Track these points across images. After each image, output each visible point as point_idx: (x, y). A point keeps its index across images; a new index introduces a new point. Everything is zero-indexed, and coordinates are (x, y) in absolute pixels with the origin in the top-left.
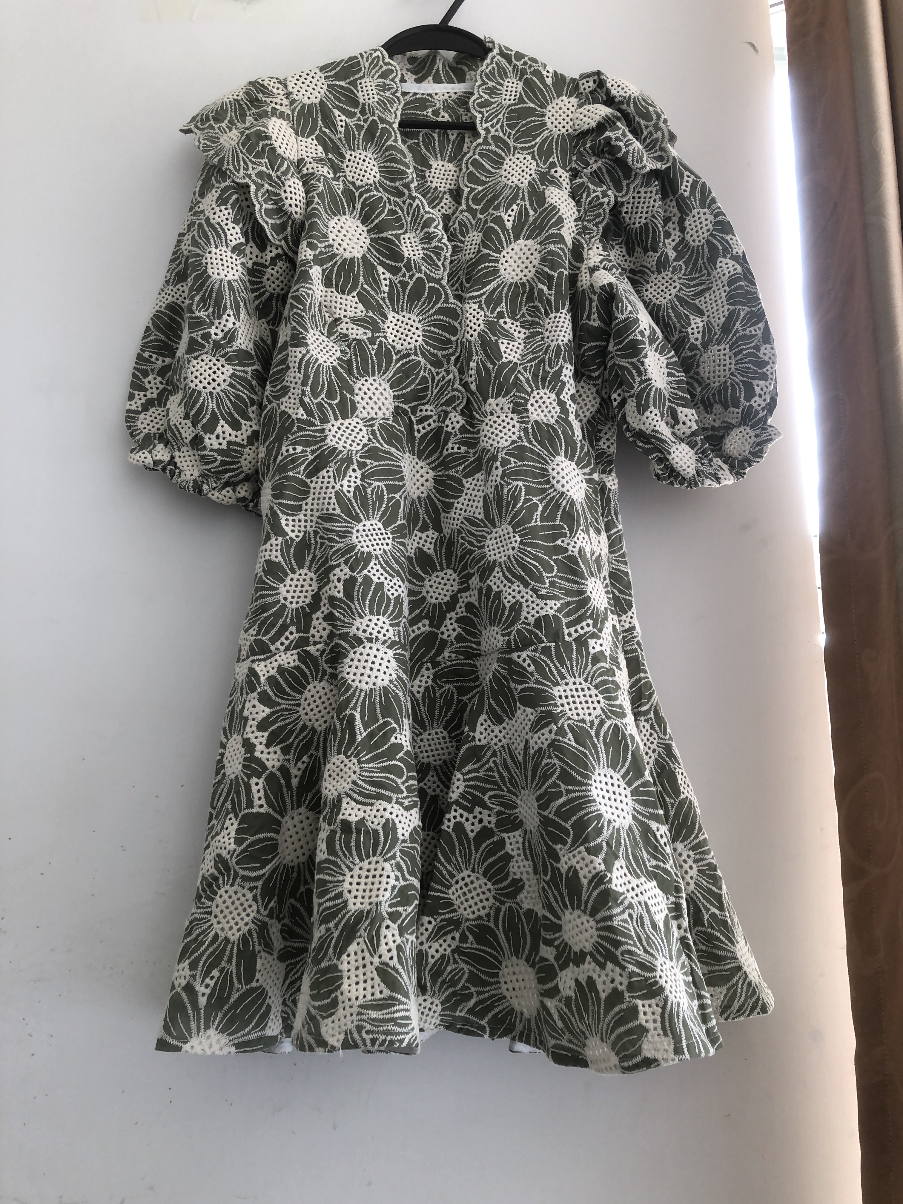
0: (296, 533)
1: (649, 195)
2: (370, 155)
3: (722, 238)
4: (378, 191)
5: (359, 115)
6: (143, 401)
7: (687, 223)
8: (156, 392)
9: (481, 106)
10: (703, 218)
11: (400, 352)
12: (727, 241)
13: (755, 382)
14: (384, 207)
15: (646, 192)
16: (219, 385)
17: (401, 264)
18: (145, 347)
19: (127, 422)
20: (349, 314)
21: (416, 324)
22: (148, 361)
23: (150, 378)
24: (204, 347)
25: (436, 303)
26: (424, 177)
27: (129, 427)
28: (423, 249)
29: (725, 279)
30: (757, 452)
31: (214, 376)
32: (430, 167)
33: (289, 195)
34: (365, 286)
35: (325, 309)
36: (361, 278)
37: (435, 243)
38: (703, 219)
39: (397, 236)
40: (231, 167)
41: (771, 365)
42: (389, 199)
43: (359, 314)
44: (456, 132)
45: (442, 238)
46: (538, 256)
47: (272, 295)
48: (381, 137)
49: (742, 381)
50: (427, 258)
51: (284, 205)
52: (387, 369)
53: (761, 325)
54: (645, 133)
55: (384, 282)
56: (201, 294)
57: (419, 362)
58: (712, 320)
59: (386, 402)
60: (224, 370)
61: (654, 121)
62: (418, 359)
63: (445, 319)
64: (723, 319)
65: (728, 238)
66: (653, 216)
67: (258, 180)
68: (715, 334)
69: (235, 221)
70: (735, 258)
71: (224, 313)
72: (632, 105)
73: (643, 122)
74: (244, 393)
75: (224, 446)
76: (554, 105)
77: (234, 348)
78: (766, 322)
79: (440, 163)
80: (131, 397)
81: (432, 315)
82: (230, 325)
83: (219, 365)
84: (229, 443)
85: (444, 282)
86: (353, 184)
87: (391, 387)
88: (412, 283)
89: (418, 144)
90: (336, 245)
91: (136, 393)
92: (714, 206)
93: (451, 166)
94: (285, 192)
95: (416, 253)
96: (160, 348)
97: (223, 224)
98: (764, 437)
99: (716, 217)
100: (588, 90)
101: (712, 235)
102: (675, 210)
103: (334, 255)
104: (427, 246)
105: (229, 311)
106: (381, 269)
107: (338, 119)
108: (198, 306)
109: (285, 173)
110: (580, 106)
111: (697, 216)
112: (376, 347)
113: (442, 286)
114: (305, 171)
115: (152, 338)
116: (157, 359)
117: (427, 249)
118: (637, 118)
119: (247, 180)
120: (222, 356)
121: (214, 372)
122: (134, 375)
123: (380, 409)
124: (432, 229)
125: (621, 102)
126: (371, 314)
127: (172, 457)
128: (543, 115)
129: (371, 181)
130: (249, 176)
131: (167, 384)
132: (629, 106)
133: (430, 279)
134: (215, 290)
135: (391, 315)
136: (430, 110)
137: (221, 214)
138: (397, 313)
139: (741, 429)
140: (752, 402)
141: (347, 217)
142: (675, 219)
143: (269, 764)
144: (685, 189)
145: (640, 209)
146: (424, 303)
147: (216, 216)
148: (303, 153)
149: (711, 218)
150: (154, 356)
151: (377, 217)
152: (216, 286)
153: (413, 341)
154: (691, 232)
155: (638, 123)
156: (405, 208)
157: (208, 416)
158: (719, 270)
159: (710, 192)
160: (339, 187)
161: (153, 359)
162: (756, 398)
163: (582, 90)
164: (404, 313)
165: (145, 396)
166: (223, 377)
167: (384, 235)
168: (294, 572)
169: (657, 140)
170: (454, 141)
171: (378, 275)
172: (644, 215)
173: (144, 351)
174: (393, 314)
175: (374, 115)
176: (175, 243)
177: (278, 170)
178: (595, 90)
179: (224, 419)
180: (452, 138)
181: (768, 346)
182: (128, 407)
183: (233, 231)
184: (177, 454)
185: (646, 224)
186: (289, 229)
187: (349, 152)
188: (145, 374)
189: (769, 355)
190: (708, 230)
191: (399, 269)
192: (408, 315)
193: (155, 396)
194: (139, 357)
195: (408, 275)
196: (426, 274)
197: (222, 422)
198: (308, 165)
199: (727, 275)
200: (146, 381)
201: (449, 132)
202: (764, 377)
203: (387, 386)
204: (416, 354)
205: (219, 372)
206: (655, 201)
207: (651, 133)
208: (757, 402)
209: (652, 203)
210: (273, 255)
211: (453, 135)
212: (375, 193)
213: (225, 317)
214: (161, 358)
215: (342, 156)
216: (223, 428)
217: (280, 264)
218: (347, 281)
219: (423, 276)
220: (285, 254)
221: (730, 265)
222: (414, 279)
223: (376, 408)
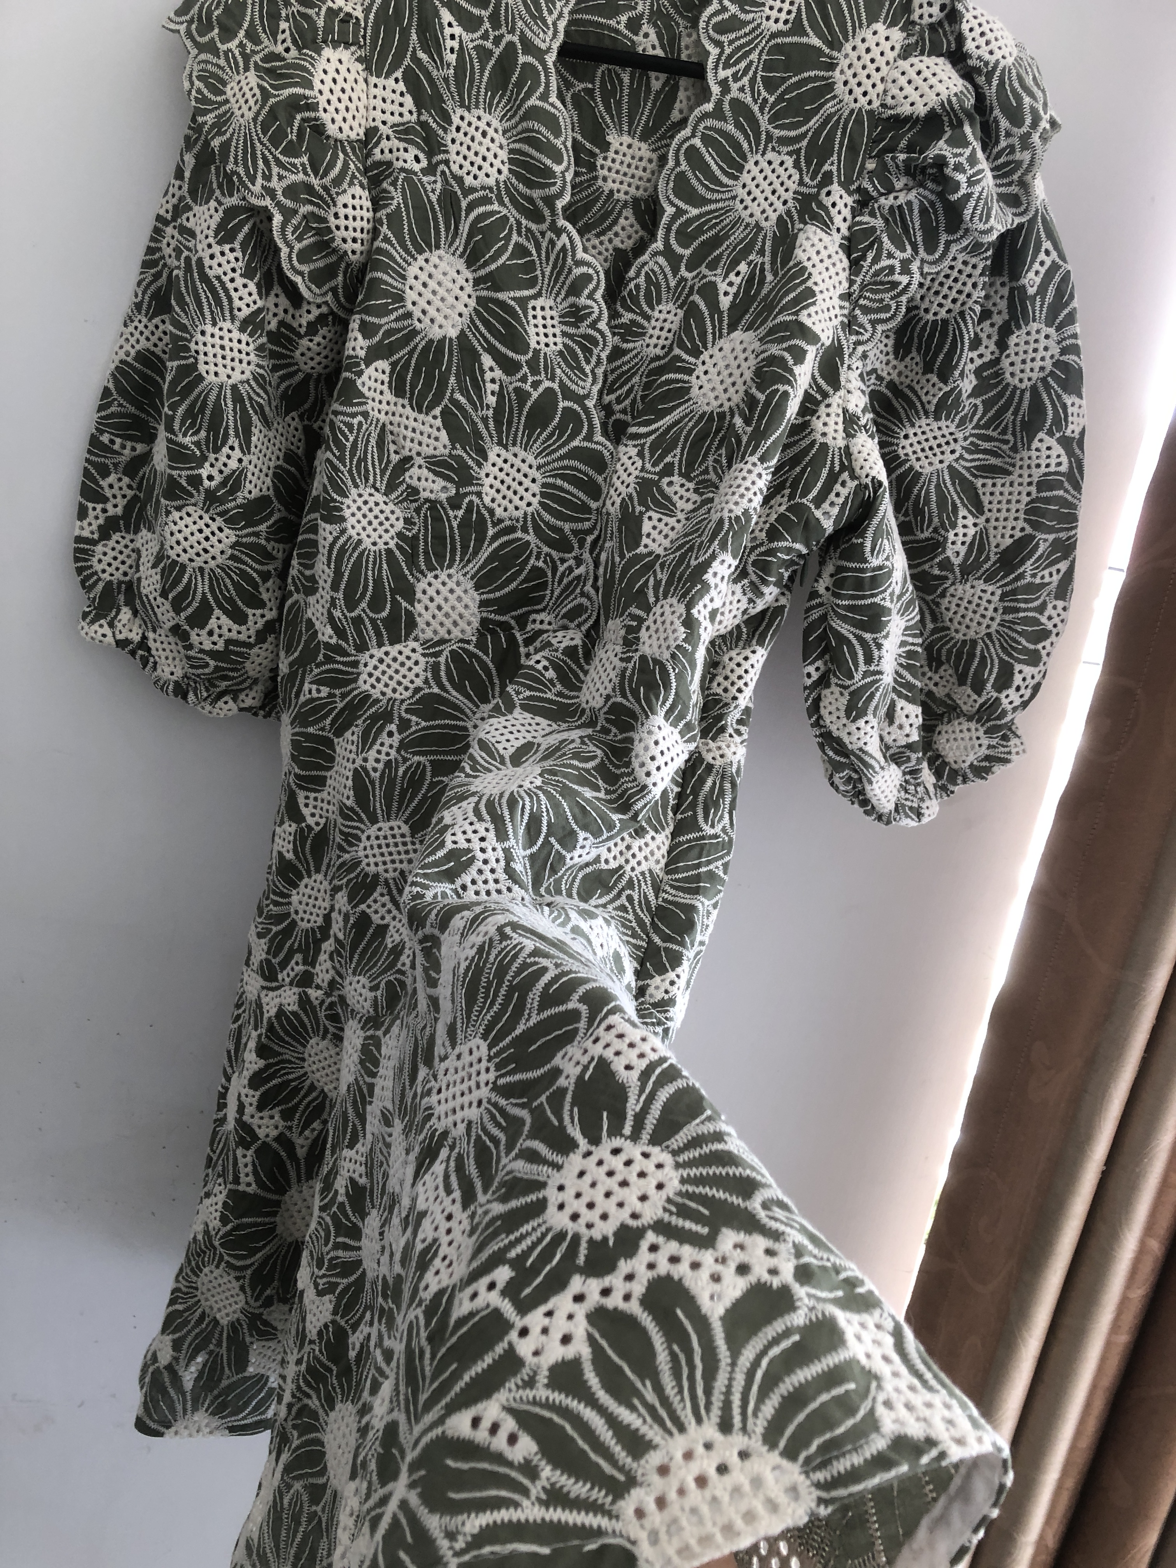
0: (317, 818)
1: (969, 269)
2: (495, 123)
3: (1059, 397)
4: (501, 203)
5: (487, 25)
6: (101, 521)
7: (1013, 340)
8: (121, 502)
9: (721, 29)
10: (1043, 343)
11: (501, 521)
12: (1065, 407)
13: (1018, 667)
14: (508, 238)
15: (965, 263)
16: (213, 558)
17: (523, 359)
18: (102, 425)
19: (77, 560)
20: (426, 451)
21: (533, 473)
22: (107, 449)
23: (112, 478)
24: (192, 496)
25: (572, 438)
26: (592, 167)
27: (79, 571)
28: (564, 334)
29: (1037, 474)
30: (981, 771)
31: (206, 545)
32: (605, 146)
33: (342, 222)
34: (458, 396)
35: (390, 438)
36: (452, 380)
37: (583, 329)
38: (1041, 346)
39: (523, 302)
40: (241, 170)
41: (1053, 638)
42: (519, 223)
43: (441, 451)
44: (663, 77)
45: (599, 319)
46: (752, 362)
47: (308, 376)
48: (519, 85)
49: (1001, 660)
50: (568, 354)
51: (333, 239)
52: (476, 553)
53: (1063, 566)
54: (1003, 144)
55: (490, 387)
56: (187, 402)
57: (528, 543)
58: (992, 532)
59: (466, 613)
60: (222, 535)
61: (1024, 129)
62: (528, 538)
63: (582, 467)
64: (1008, 541)
65: (1068, 400)
66: (962, 314)
67: (288, 203)
68: (988, 558)
69: (248, 274)
70: (1066, 442)
71: (224, 444)
72: (995, 82)
73: (1004, 124)
74: (252, 568)
75: (220, 647)
76: (858, 41)
77: (240, 501)
78: (1073, 562)
79: (626, 139)
80: (82, 513)
81: (561, 458)
82: (233, 464)
83: (214, 526)
84: (228, 642)
85: (590, 403)
86: (460, 180)
87: (477, 587)
88: (535, 395)
89: (590, 92)
90: (417, 313)
91: (90, 505)
92: (1069, 330)
93: (644, 150)
94: (336, 216)
95: (551, 340)
96: (128, 427)
97: (226, 279)
98: (1000, 752)
99: (1064, 351)
100: (926, 20)
101: (1044, 380)
102: (1003, 305)
103: (414, 333)
104: (572, 331)
105: (232, 440)
106: (487, 361)
107: (448, 31)
108: (182, 423)
109: (337, 182)
110: (906, 53)
111: (1034, 336)
112: (460, 513)
113: (586, 410)
114: (377, 156)
115: (113, 409)
116: (123, 447)
117: (570, 336)
118: (997, 112)
119: (267, 202)
120: (220, 514)
121: (207, 539)
122: (86, 473)
123: (455, 624)
124: (583, 301)
125: (978, 70)
126: (459, 452)
127: (144, 638)
128: (832, 67)
129: (491, 182)
130: (271, 193)
131: (139, 488)
132: (989, 81)
133: (568, 394)
134: (210, 404)
135: (494, 452)
136: (624, 19)
137: (223, 260)
138: (506, 447)
139: (973, 725)
140: (1002, 696)
141: (441, 252)
142: (998, 320)
143: (261, 1133)
144: (1031, 280)
145: (945, 290)
146: (552, 435)
147: (214, 263)
148: (378, 114)
149: (1055, 350)
150: (118, 441)
151: (494, 259)
152: (212, 397)
153: (523, 503)
154: (1013, 358)
155: (996, 121)
156: (544, 245)
157: (195, 604)
158: (1034, 454)
159: (1072, 297)
160: (433, 187)
161: (116, 447)
162: (1011, 691)
163: (915, 17)
164: (516, 449)
165: (104, 511)
166: (220, 547)
167: (502, 296)
168: (310, 876)
169: (1019, 163)
170: (658, 93)
171: (482, 372)
172: (948, 304)
173: (102, 432)
174: (497, 449)
175: (512, 31)
176: (148, 231)
177: (326, 174)
178: (940, 23)
179: (221, 607)
180: (656, 85)
181: (1060, 604)
182: (77, 532)
183: (243, 292)
184: (151, 635)
185: (945, 322)
186: (340, 278)
187: (460, 111)
188: (105, 472)
189: (1056, 620)
190: (1042, 369)
191: (517, 366)
192: (522, 454)
193: (119, 511)
194: (94, 441)
195: (530, 379)
196: (562, 384)
197: (217, 612)
198: (384, 144)
199: (1043, 470)
200: (104, 483)
201: (653, 74)
202: (1034, 659)
203: (470, 585)
204: (525, 530)
205: (214, 540)
206: (974, 285)
207: (1012, 148)
208: (1010, 697)
209: (968, 288)
210: (311, 317)
211: (657, 82)
212: (496, 207)
213: (226, 450)
214: (129, 444)
215: (447, 118)
216: (220, 621)
217: (323, 331)
218: (428, 385)
219: (556, 386)
220: (332, 312)
221: (1054, 453)
222: (541, 389)
223: (448, 623)
